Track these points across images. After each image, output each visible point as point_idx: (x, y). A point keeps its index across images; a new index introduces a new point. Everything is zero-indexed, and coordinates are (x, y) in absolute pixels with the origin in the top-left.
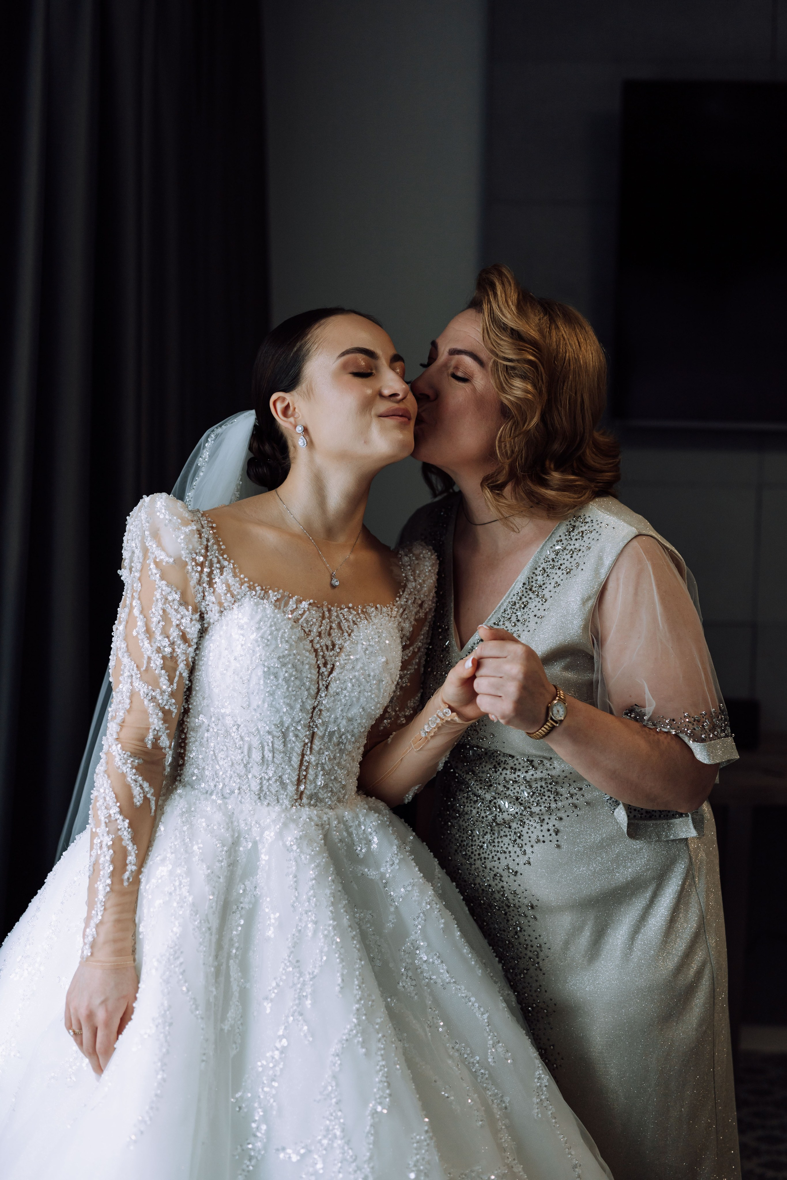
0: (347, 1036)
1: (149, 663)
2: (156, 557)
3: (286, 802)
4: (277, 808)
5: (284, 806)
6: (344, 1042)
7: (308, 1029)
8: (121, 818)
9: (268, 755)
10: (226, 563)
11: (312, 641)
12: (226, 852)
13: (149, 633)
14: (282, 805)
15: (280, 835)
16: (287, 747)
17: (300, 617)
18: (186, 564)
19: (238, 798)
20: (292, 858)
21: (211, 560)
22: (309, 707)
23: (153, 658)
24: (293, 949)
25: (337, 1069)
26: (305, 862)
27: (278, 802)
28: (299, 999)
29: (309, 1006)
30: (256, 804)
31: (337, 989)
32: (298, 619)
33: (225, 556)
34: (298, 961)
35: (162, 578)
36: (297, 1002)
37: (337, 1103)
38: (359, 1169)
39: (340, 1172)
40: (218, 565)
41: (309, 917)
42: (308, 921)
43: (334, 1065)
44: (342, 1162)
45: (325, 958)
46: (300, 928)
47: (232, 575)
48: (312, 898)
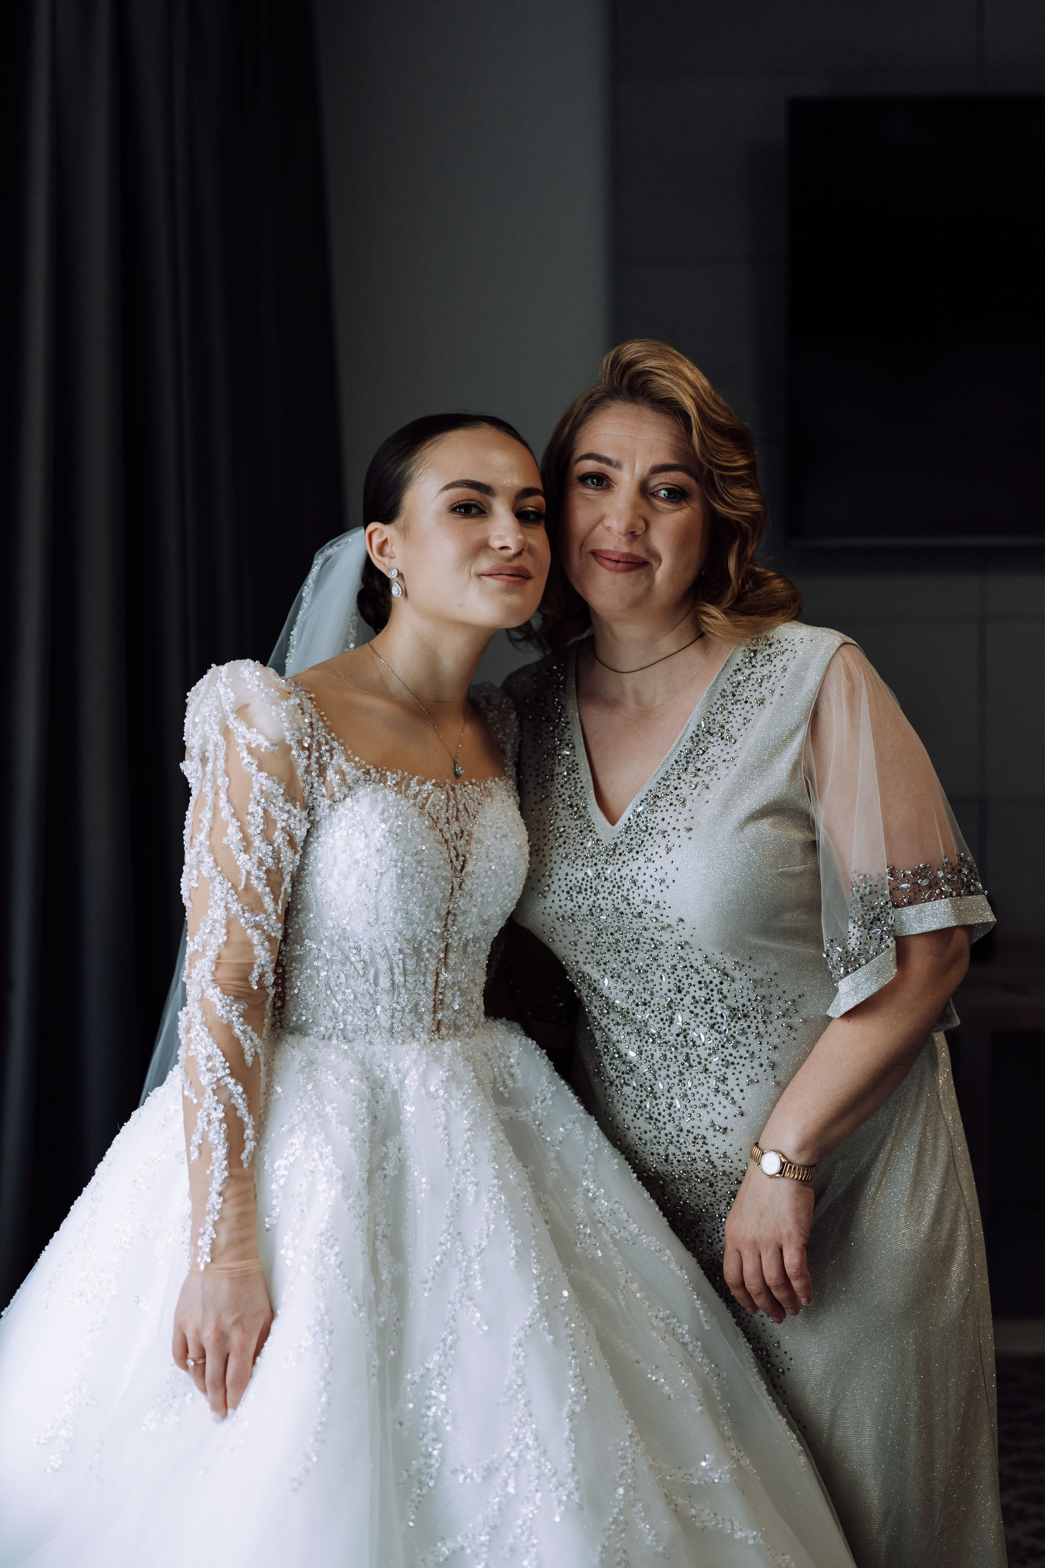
0: (530, 1320)
1: (248, 879)
2: (250, 743)
3: (424, 1037)
4: (415, 1045)
5: (422, 1042)
6: (526, 1328)
7: (481, 1316)
8: (232, 1081)
9: (399, 979)
10: (335, 744)
11: (441, 830)
13: (247, 845)
14: (418, 1040)
15: (424, 1078)
16: (420, 966)
17: (425, 802)
18: (291, 748)
19: (365, 1038)
20: (440, 1106)
21: (318, 741)
22: (443, 913)
23: (253, 873)
24: (452, 1219)
25: (522, 1363)
26: (456, 1109)
27: (414, 1036)
28: (466, 1280)
29: (480, 1288)
30: (389, 1044)
31: (512, 1263)
32: (424, 805)
33: (333, 735)
34: (459, 1234)
35: (260, 769)
36: (464, 1284)
37: (525, 1405)
38: (560, 1484)
39: (537, 1491)
40: (327, 747)
41: (467, 1177)
42: (467, 1182)
43: (518, 1358)
44: (538, 1478)
45: (492, 1227)
46: (458, 1192)
47: (344, 758)
48: (469, 1154)
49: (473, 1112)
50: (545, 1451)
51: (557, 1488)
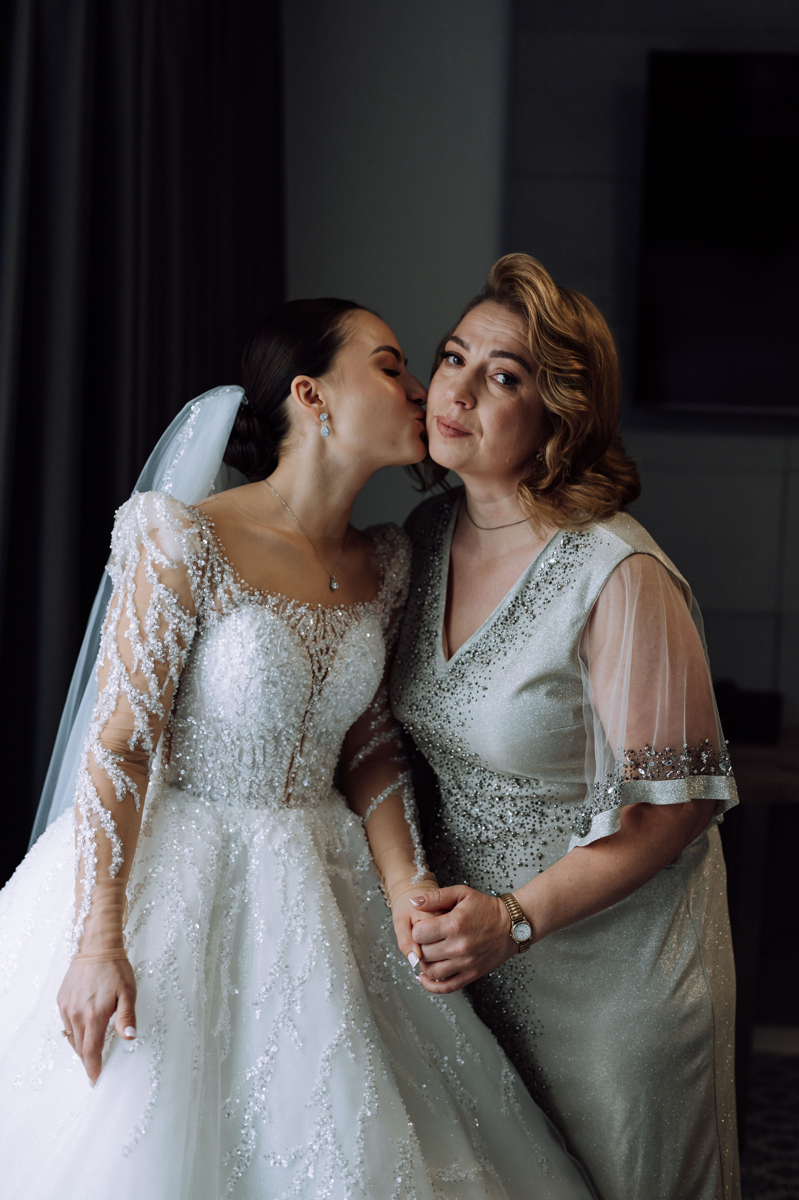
0: (337, 1041)
1: (139, 666)
2: (154, 560)
3: (275, 805)
4: (266, 811)
5: (272, 809)
6: (334, 1047)
7: (299, 1034)
8: (103, 810)
9: (259, 758)
10: (227, 567)
11: (308, 647)
12: (217, 855)
13: (142, 636)
14: (270, 807)
15: (269, 838)
16: (278, 751)
17: (297, 622)
18: (188, 568)
19: (226, 800)
20: (281, 863)
21: (212, 563)
22: (302, 712)
23: (143, 662)
24: (282, 955)
25: (328, 1075)
26: (293, 866)
27: (266, 804)
28: (290, 1004)
29: (299, 1012)
30: (245, 807)
31: (327, 993)
32: (296, 625)
33: (226, 559)
34: (287, 966)
35: (160, 581)
36: (287, 1007)
37: (328, 1109)
38: (350, 1174)
39: (331, 1178)
40: (219, 569)
41: (297, 922)
42: (297, 926)
43: (325, 1070)
44: (333, 1167)
45: (314, 963)
46: (289, 933)
47: (232, 580)
48: (300, 902)
49: (307, 869)
50: (340, 1146)
51: (347, 1177)
